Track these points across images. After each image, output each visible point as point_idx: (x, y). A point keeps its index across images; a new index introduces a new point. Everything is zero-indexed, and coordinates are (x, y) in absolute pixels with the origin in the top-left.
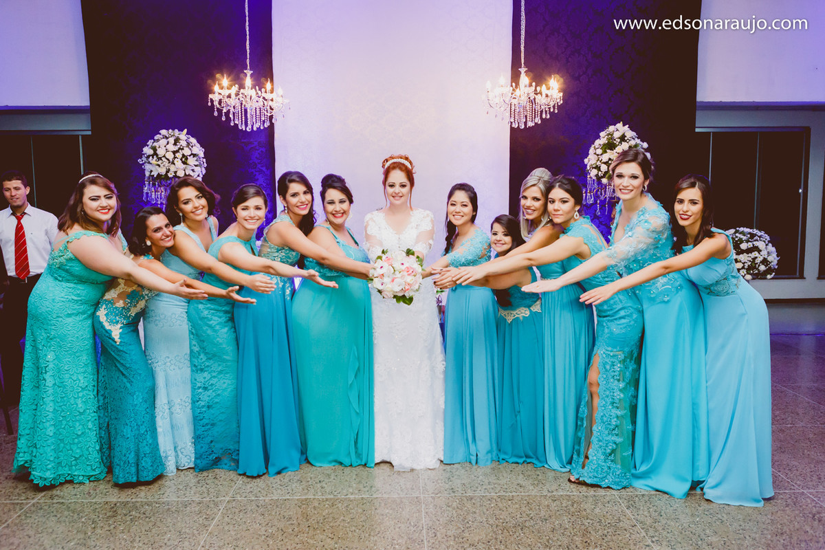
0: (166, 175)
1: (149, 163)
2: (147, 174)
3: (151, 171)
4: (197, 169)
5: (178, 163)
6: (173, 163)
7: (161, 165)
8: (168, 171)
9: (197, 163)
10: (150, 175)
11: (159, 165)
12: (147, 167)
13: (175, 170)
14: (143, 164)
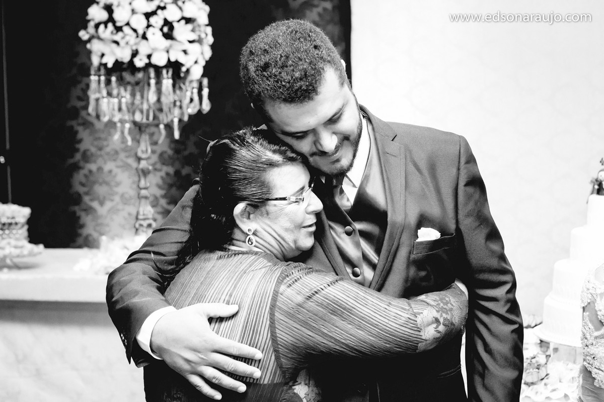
0: (131, 62)
1: (99, 38)
2: (95, 61)
3: (103, 55)
4: (194, 49)
5: (155, 36)
6: (144, 37)
7: (122, 43)
8: (135, 54)
9: (193, 37)
10: (101, 64)
11: (117, 43)
12: (96, 47)
13: (149, 52)
14: (89, 41)
